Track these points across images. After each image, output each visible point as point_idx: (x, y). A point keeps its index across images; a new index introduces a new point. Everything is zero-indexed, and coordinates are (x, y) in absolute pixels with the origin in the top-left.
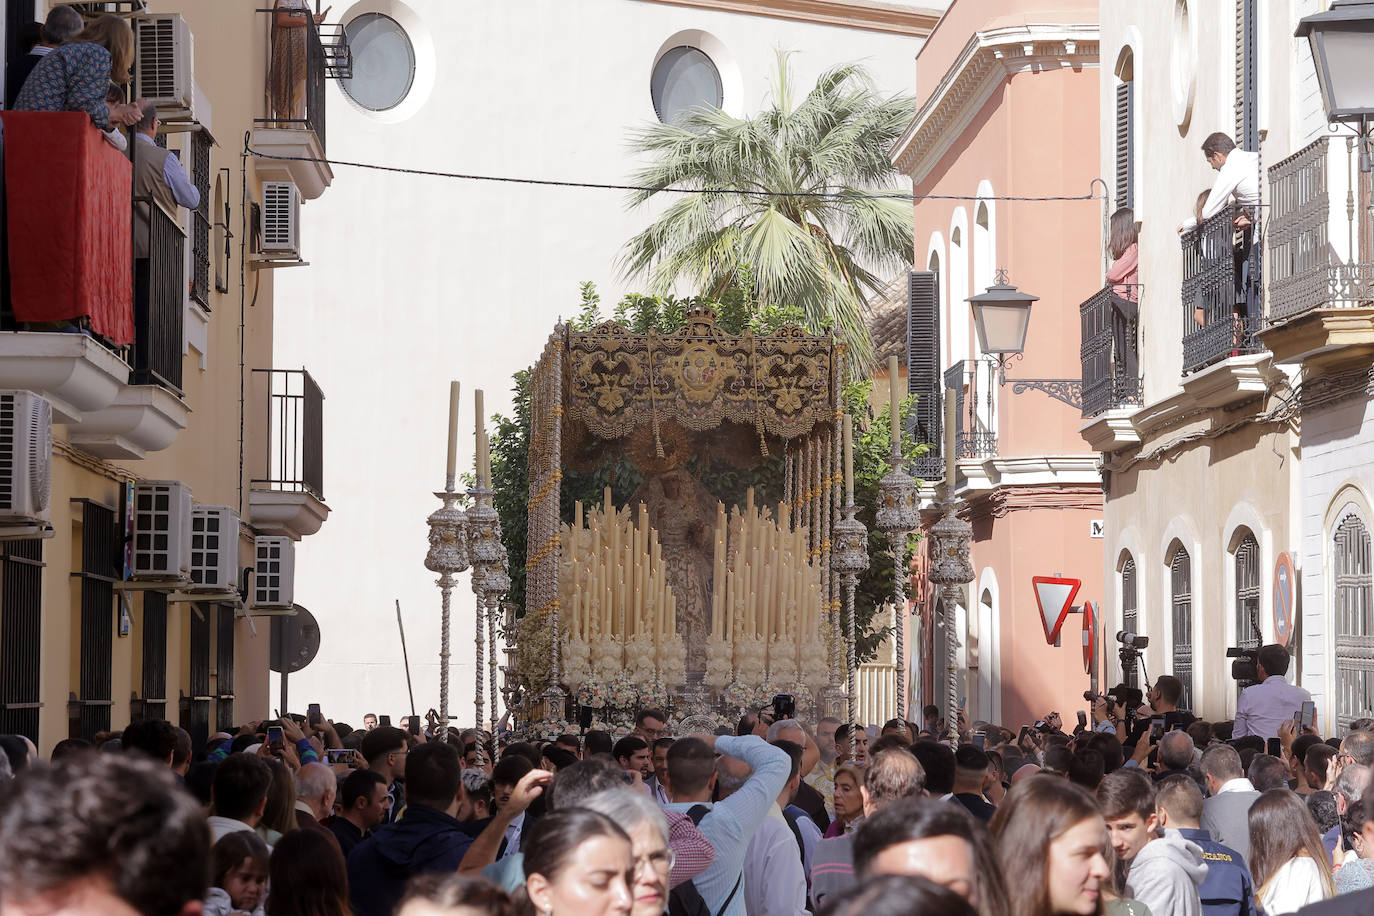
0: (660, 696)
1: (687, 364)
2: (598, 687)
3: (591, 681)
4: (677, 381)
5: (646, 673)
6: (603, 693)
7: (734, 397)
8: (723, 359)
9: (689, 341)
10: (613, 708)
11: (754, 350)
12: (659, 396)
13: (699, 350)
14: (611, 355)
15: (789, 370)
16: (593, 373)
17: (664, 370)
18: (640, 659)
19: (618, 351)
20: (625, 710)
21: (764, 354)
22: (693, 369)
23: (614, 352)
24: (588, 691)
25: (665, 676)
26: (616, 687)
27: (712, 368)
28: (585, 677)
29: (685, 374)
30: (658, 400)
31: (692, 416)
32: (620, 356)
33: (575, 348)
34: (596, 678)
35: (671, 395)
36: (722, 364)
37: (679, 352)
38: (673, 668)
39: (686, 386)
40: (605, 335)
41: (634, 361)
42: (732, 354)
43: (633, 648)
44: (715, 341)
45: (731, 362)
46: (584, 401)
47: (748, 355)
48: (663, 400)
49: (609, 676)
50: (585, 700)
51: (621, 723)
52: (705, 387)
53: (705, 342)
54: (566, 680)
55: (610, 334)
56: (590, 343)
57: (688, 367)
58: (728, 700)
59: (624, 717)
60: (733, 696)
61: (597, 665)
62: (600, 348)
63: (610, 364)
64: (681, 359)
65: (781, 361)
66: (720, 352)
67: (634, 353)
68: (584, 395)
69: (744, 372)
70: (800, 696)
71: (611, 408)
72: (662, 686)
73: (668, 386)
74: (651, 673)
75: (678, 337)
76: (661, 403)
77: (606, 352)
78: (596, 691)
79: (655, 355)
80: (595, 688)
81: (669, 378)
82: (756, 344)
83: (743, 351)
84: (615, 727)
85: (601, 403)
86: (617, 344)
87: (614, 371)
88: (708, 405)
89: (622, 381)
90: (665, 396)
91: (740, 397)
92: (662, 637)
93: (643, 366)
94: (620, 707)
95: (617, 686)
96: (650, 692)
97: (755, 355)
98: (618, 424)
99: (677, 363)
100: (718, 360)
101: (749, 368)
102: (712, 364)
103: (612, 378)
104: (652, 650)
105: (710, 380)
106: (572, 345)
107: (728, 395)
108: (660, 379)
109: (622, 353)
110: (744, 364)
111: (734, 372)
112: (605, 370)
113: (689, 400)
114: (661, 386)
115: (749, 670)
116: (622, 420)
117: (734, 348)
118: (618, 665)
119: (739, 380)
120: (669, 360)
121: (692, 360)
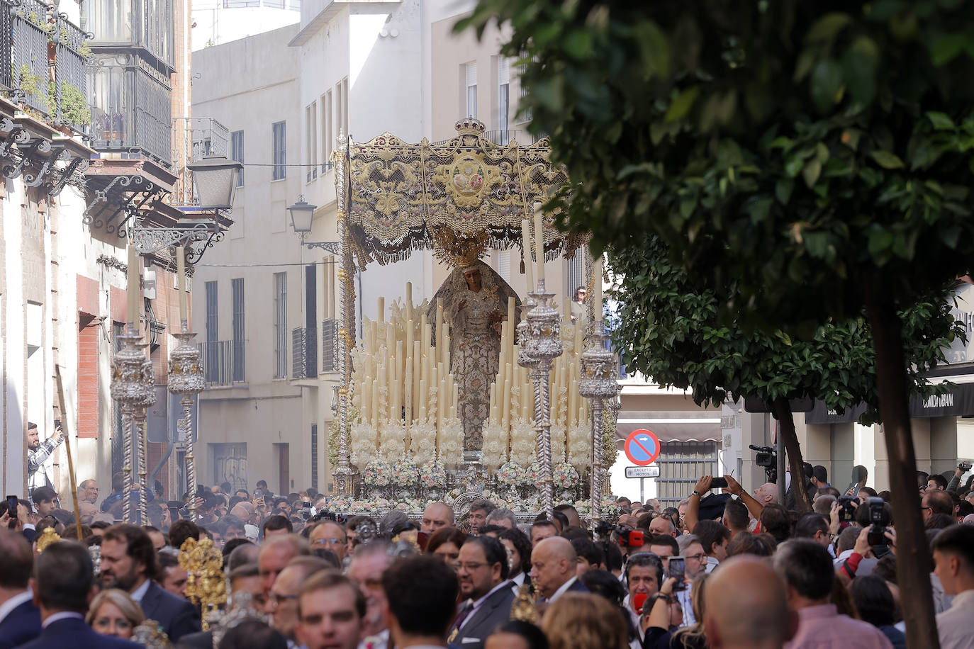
0: (439, 475)
1: (457, 172)
2: (382, 467)
3: (376, 462)
4: (448, 189)
5: (426, 454)
6: (387, 472)
7: (500, 203)
8: (491, 167)
9: (459, 151)
10: (396, 486)
11: (518, 159)
12: (431, 202)
13: (468, 159)
14: (387, 164)
15: (550, 178)
16: (371, 180)
17: (435, 177)
18: (421, 441)
19: (394, 160)
20: (408, 488)
21: (528, 163)
22: (461, 177)
23: (390, 162)
24: (373, 470)
25: (444, 458)
26: (398, 467)
27: (479, 176)
28: (372, 458)
29: (455, 181)
30: (430, 206)
31: (461, 220)
32: (395, 166)
33: (354, 158)
34: (382, 459)
35: (442, 199)
36: (489, 172)
37: (450, 160)
38: (451, 449)
39: (456, 192)
40: (382, 146)
41: (408, 169)
42: (499, 162)
43: (415, 431)
44: (482, 151)
45: (497, 169)
46: (363, 205)
47: (512, 164)
48: (434, 205)
49: (392, 456)
50: (370, 478)
51: (402, 500)
52: (472, 194)
53: (473, 152)
54: (354, 460)
55: (387, 145)
56: (369, 154)
57: (458, 175)
58: (500, 478)
59: (406, 493)
60: (505, 475)
61: (383, 446)
62: (377, 158)
63: (387, 173)
64: (451, 167)
65: (542, 168)
66: (488, 161)
67: (409, 162)
68: (363, 200)
69: (508, 180)
70: (566, 475)
71: (387, 211)
72: (441, 466)
73: (439, 190)
74: (431, 454)
75: (449, 147)
76: (433, 208)
77: (383, 161)
78: (380, 470)
79: (428, 163)
80: (379, 468)
81: (441, 185)
82: (519, 153)
83: (508, 160)
84: (396, 503)
85: (378, 208)
86: (393, 154)
87: (390, 179)
88: (477, 209)
89: (398, 188)
90: (437, 201)
91: (505, 203)
92: (442, 420)
93: (416, 173)
94: (402, 485)
95: (400, 466)
96: (429, 471)
97: (519, 163)
98: (394, 226)
99: (447, 171)
100: (485, 167)
101: (513, 176)
102: (480, 172)
103: (388, 185)
104: (432, 432)
105: (478, 187)
106: (352, 155)
107: (494, 200)
108: (432, 185)
109: (398, 162)
110: (509, 171)
111: (501, 178)
112: (382, 178)
113: (458, 205)
114: (433, 193)
115: (521, 451)
116: (397, 223)
117: (500, 157)
118: (402, 447)
119: (504, 186)
120: (440, 168)
121: (461, 168)
